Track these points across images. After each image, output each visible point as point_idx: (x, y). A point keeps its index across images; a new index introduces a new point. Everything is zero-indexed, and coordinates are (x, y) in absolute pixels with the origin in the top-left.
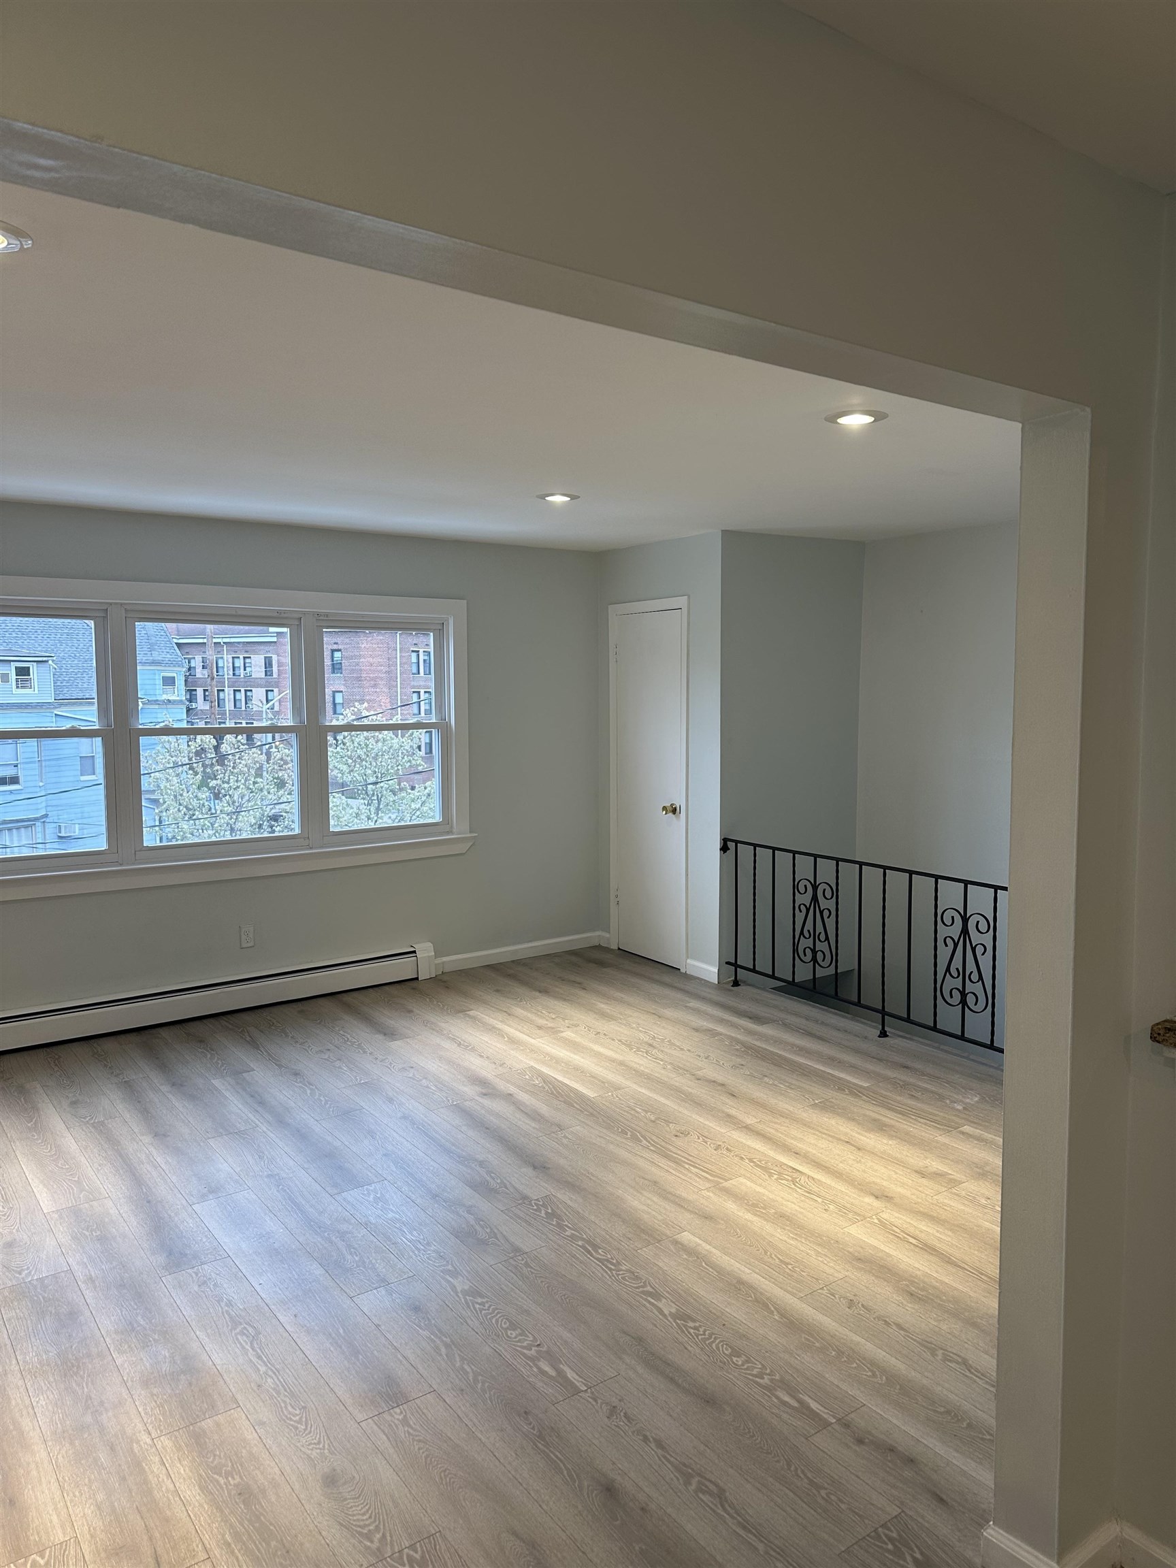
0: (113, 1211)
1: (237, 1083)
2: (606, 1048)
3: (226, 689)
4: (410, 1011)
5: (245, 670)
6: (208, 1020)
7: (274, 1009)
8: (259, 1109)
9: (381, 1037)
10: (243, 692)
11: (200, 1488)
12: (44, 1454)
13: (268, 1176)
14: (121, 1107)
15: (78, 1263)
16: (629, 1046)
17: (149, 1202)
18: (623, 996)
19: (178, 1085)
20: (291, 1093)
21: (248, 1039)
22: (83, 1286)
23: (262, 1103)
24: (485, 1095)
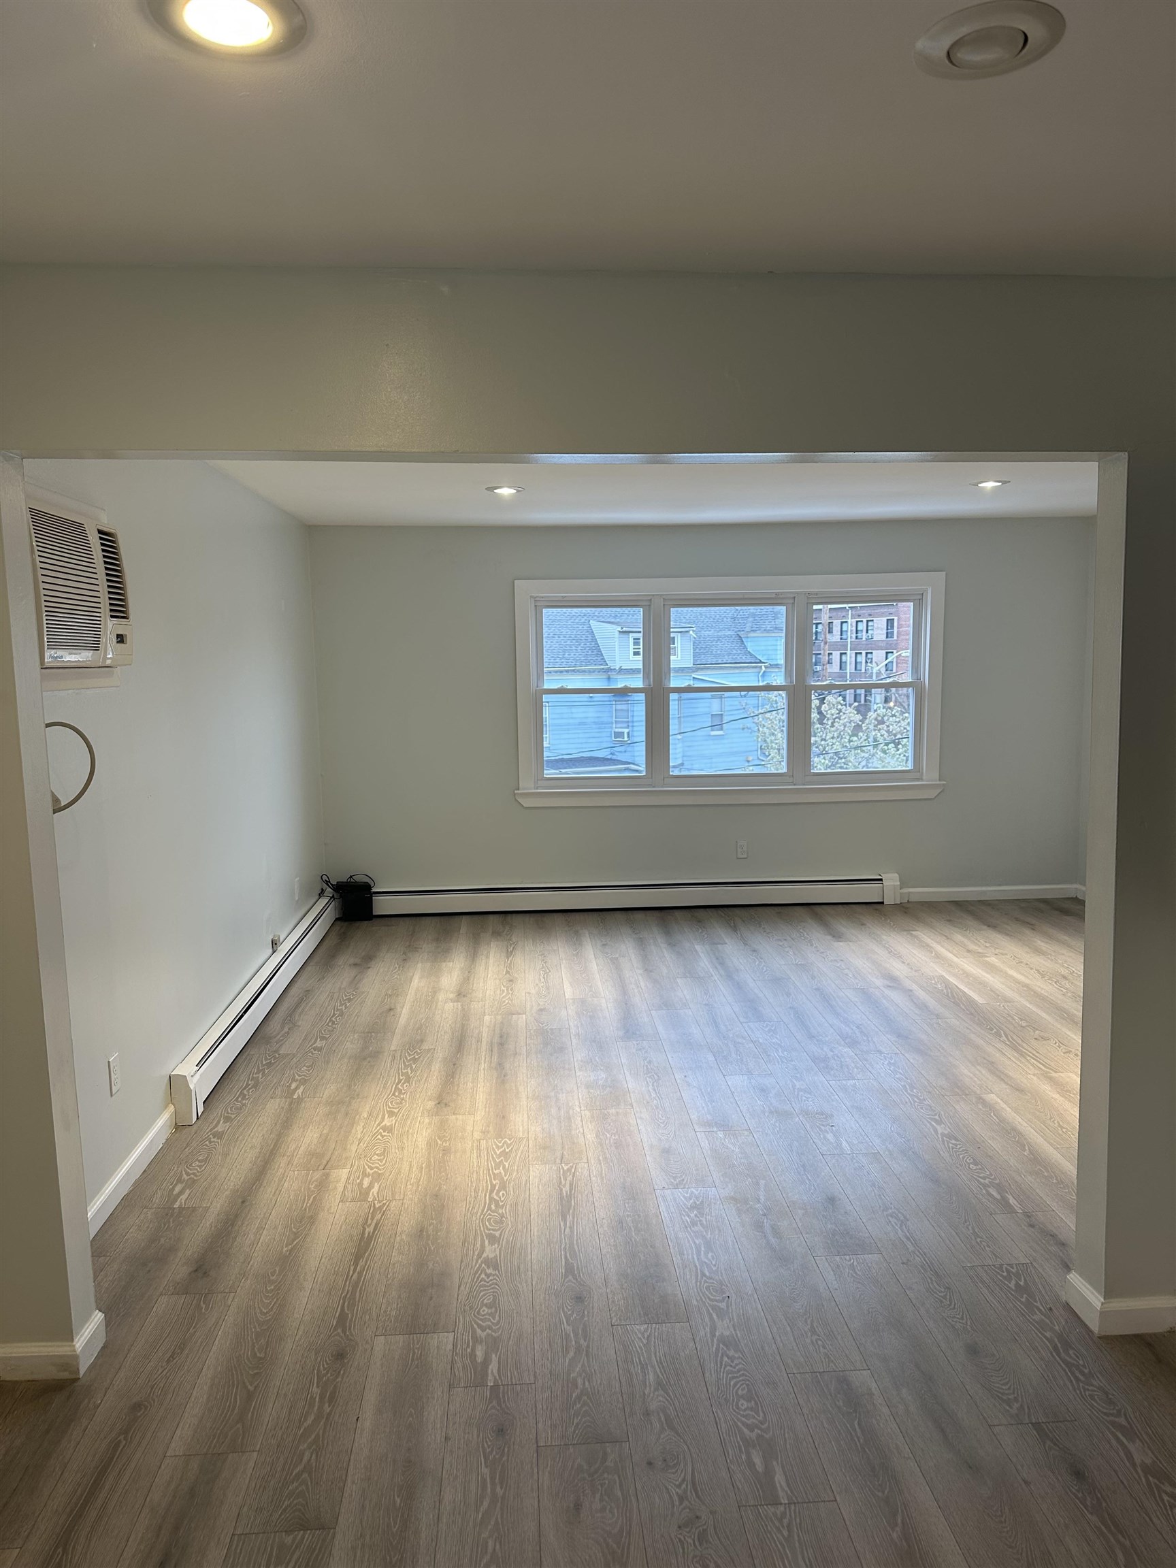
0: (604, 1005)
1: (711, 950)
2: (1020, 973)
3: (848, 652)
4: (863, 924)
5: (867, 632)
6: (710, 909)
7: (760, 909)
8: (719, 967)
9: (829, 937)
10: (864, 654)
11: (596, 1136)
12: (525, 1103)
13: (705, 1005)
14: (631, 951)
15: (574, 1026)
16: (1043, 976)
17: (626, 1004)
18: (1067, 938)
19: (671, 945)
20: (745, 961)
21: (732, 924)
22: (572, 1037)
23: (722, 964)
24: (890, 987)
